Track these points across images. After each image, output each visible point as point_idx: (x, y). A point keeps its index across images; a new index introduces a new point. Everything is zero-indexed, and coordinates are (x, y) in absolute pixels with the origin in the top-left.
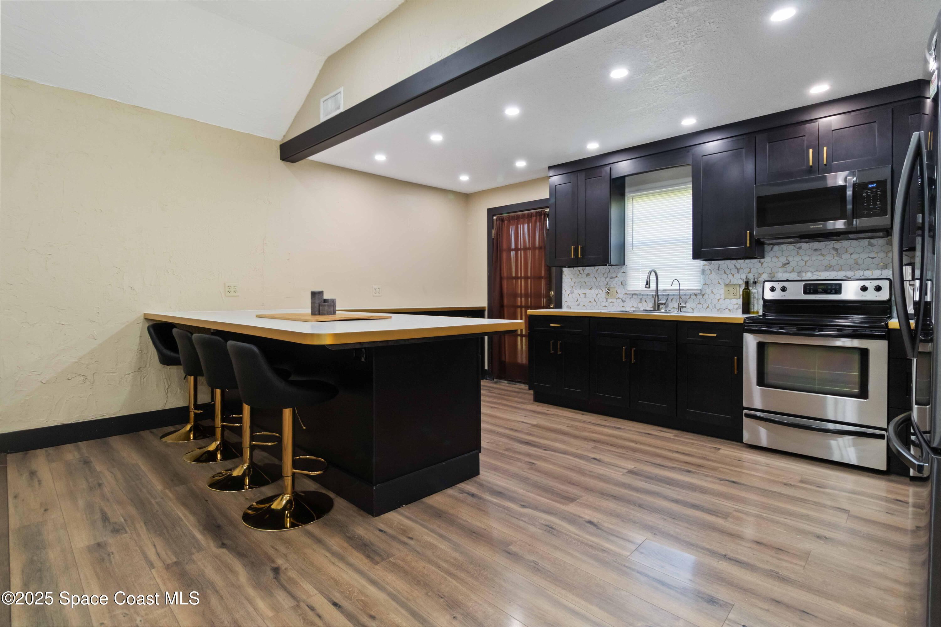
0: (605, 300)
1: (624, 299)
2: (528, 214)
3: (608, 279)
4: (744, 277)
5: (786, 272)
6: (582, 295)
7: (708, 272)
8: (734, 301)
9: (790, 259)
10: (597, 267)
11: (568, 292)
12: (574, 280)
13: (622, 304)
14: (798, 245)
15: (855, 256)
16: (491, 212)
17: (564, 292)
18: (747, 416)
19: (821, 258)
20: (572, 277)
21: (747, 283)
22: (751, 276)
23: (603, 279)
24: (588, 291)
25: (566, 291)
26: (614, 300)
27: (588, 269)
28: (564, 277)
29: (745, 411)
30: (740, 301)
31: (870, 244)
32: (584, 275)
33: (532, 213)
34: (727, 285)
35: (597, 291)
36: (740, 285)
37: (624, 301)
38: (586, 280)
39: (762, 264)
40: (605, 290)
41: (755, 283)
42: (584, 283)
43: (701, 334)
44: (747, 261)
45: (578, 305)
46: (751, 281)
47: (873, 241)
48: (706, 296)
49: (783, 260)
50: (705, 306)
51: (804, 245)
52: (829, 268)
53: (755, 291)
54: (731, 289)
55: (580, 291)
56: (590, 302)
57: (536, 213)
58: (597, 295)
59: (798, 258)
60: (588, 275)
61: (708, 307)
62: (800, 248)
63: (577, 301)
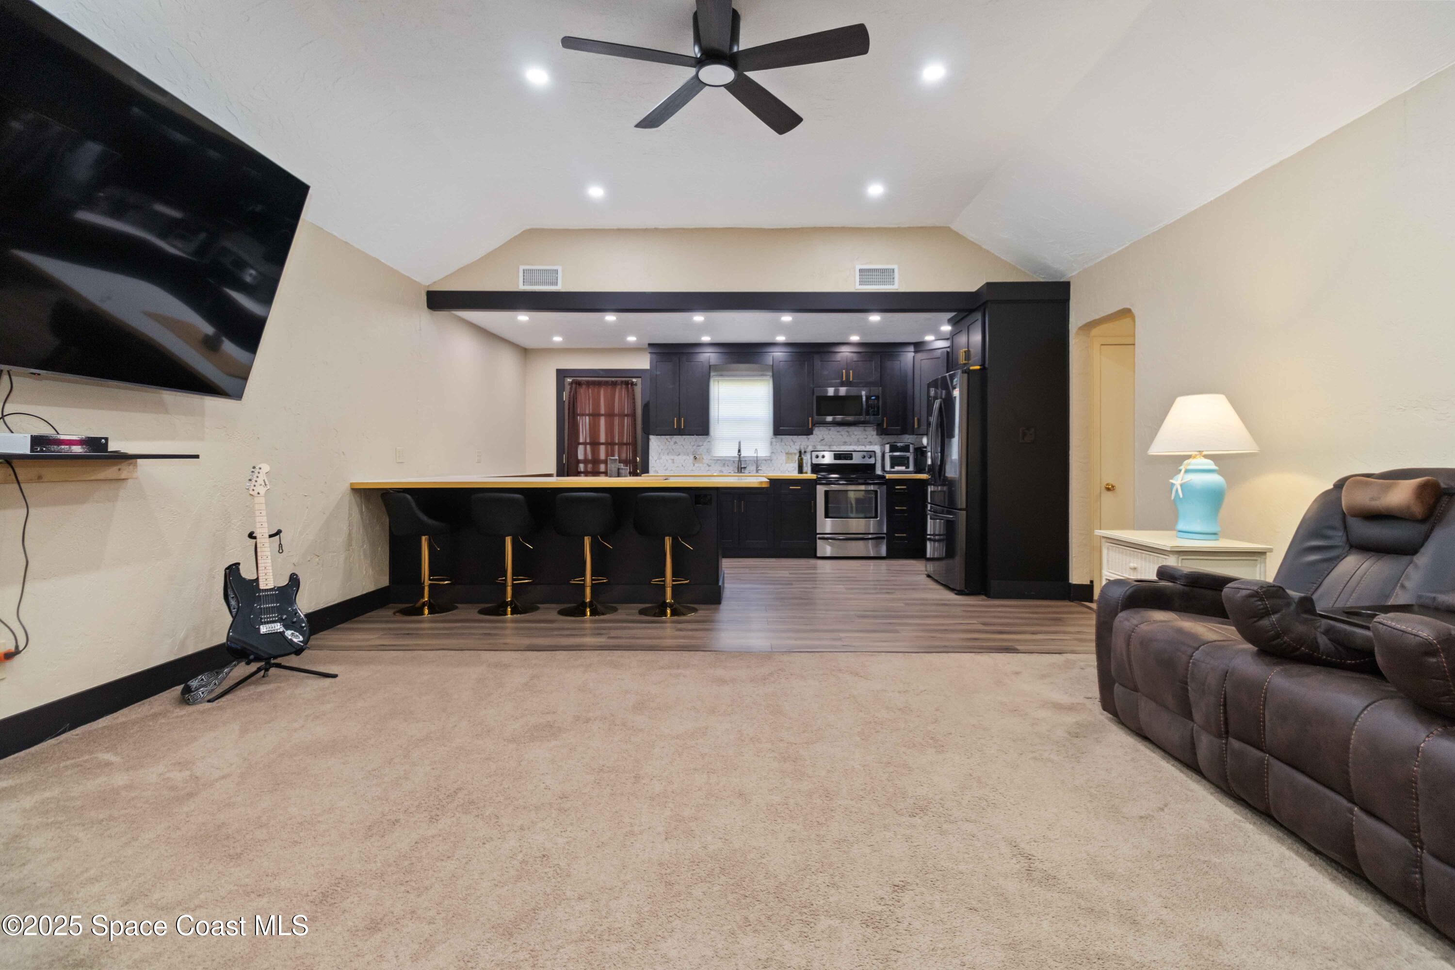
0: (692, 465)
1: (709, 464)
2: (612, 382)
3: (695, 447)
4: (798, 448)
5: (822, 445)
6: (670, 461)
7: (774, 443)
8: (792, 465)
9: (825, 436)
10: (684, 437)
11: (655, 458)
12: (662, 447)
13: (707, 468)
14: (829, 428)
15: (857, 437)
16: (561, 374)
17: (650, 458)
18: (820, 538)
19: (841, 437)
20: (659, 443)
21: (800, 452)
22: (802, 447)
23: (690, 447)
24: (676, 458)
25: (653, 457)
26: (701, 465)
27: (677, 438)
28: (651, 444)
29: (818, 536)
30: (796, 465)
31: (865, 430)
32: (672, 443)
33: (617, 382)
34: (787, 453)
35: (684, 457)
36: (795, 454)
37: (709, 466)
38: (674, 447)
39: (808, 439)
40: (692, 457)
41: (805, 452)
42: (671, 450)
43: (791, 487)
44: (800, 437)
45: (666, 470)
46: (803, 451)
47: (866, 428)
48: (773, 462)
49: (821, 437)
50: (773, 468)
51: (832, 428)
52: (845, 443)
53: (807, 459)
54: (790, 456)
55: (667, 457)
56: (678, 467)
57: (622, 382)
58: (685, 460)
59: (829, 437)
60: (675, 443)
61: (774, 469)
62: (830, 430)
63: (665, 466)
